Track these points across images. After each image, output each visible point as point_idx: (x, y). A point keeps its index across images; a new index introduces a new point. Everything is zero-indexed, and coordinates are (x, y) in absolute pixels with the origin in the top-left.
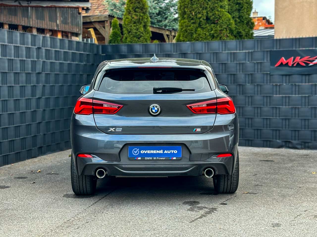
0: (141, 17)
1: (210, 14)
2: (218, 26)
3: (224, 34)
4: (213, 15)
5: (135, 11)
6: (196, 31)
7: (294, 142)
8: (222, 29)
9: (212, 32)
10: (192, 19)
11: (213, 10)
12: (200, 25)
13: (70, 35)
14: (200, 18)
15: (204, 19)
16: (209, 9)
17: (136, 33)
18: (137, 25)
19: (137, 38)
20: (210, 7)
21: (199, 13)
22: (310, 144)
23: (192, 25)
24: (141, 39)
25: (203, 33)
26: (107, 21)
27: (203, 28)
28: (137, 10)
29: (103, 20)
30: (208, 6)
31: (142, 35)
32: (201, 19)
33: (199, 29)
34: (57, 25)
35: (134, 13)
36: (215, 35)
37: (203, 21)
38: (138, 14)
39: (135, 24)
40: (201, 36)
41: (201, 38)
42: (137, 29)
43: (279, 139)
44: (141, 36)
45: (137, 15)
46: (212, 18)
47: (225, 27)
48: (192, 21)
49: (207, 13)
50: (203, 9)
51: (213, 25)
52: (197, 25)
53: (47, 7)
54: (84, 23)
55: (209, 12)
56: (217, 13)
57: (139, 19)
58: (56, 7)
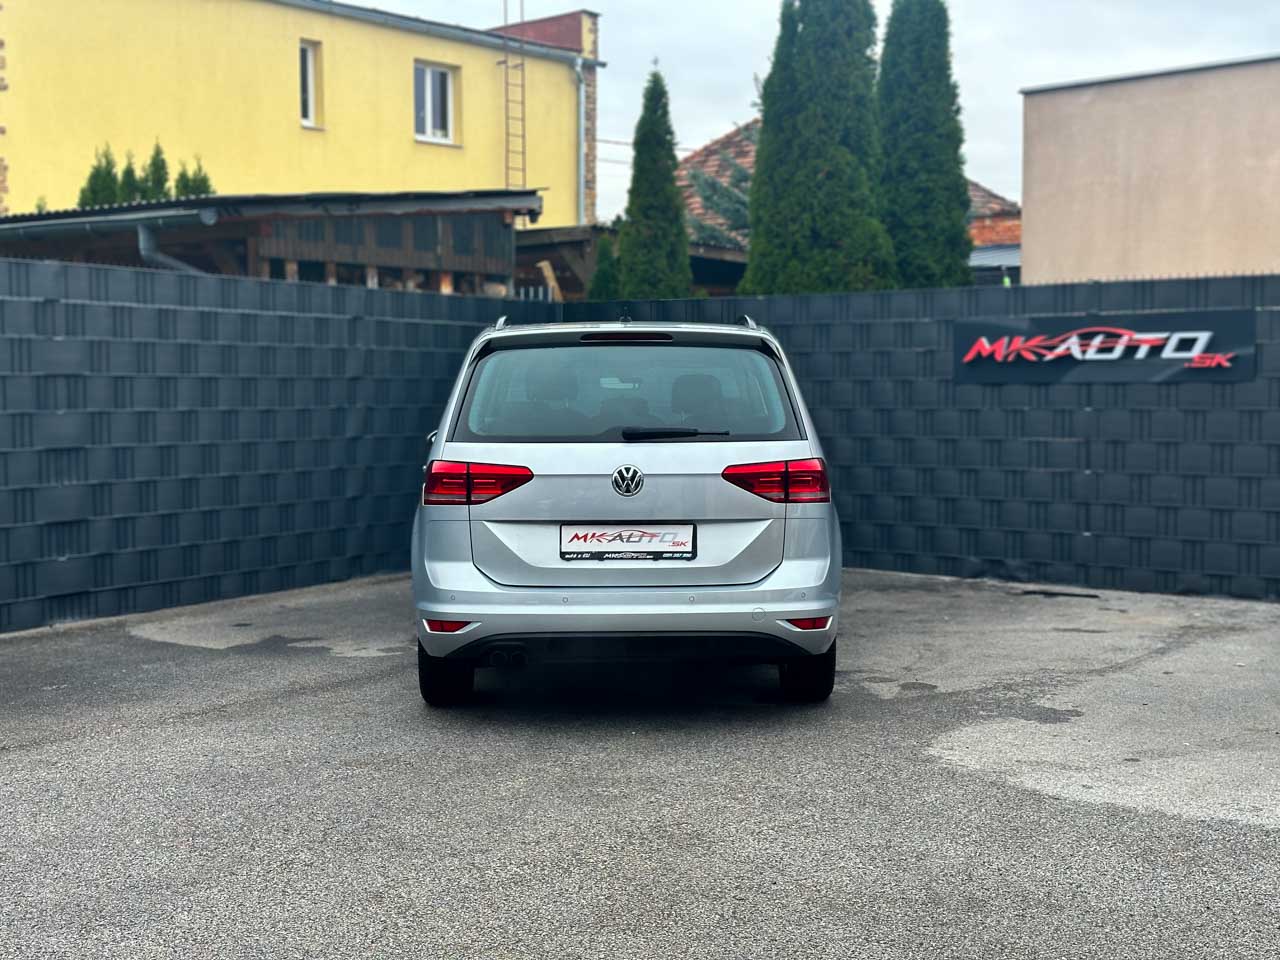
0: (660, 233)
1: (819, 224)
2: (841, 256)
3: (857, 275)
4: (828, 224)
5: (647, 217)
6: (785, 266)
7: (1012, 562)
8: (853, 261)
9: (827, 269)
10: (778, 236)
11: (827, 212)
12: (795, 253)
13: (477, 280)
14: (797, 231)
15: (804, 237)
16: (816, 211)
17: (646, 271)
18: (649, 252)
19: (650, 284)
20: (819, 203)
21: (794, 220)
22: (1049, 570)
23: (777, 251)
24: (661, 286)
25: (802, 272)
26: (588, 241)
27: (804, 261)
28: (651, 213)
29: (579, 237)
30: (815, 202)
31: (660, 275)
32: (798, 236)
33: (794, 263)
34: (438, 259)
35: (645, 221)
36: (833, 277)
37: (801, 241)
38: (651, 223)
39: (645, 251)
40: (797, 280)
41: (797, 284)
42: (650, 262)
43: (975, 555)
44: (660, 280)
45: (649, 227)
46: (824, 233)
47: (861, 255)
48: (777, 241)
49: (814, 220)
50: (804, 210)
51: (829, 251)
52: (789, 251)
53: (407, 215)
54: (520, 249)
55: (818, 218)
56: (837, 218)
57: (656, 236)
58: (433, 215)
